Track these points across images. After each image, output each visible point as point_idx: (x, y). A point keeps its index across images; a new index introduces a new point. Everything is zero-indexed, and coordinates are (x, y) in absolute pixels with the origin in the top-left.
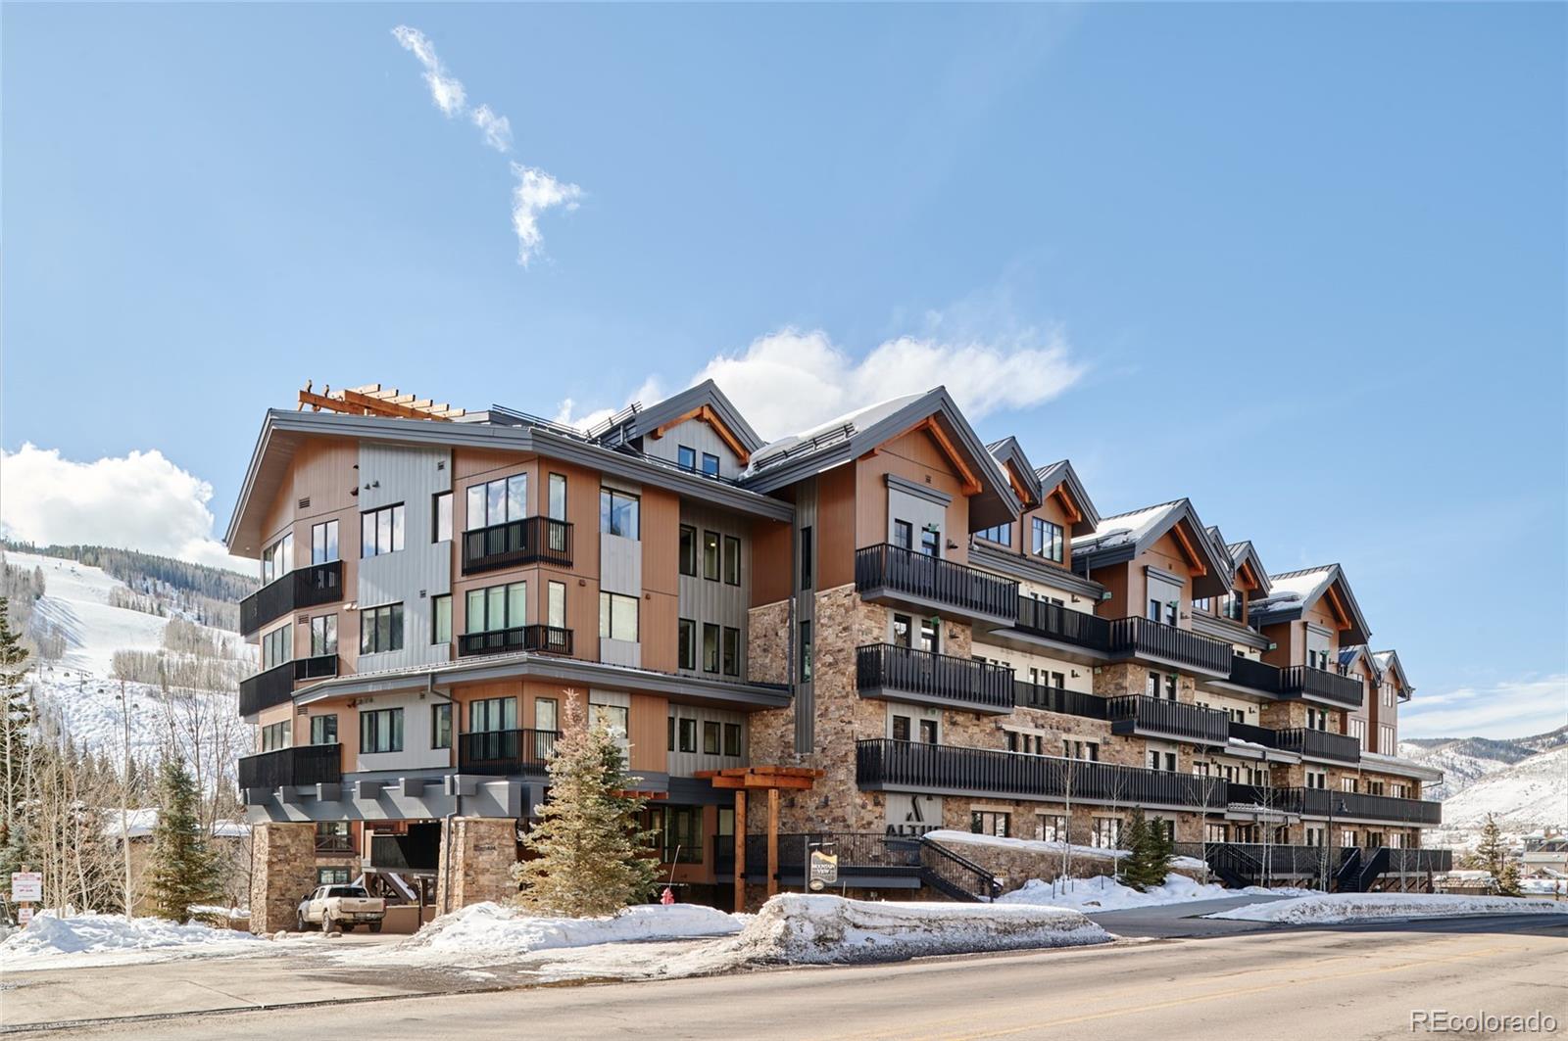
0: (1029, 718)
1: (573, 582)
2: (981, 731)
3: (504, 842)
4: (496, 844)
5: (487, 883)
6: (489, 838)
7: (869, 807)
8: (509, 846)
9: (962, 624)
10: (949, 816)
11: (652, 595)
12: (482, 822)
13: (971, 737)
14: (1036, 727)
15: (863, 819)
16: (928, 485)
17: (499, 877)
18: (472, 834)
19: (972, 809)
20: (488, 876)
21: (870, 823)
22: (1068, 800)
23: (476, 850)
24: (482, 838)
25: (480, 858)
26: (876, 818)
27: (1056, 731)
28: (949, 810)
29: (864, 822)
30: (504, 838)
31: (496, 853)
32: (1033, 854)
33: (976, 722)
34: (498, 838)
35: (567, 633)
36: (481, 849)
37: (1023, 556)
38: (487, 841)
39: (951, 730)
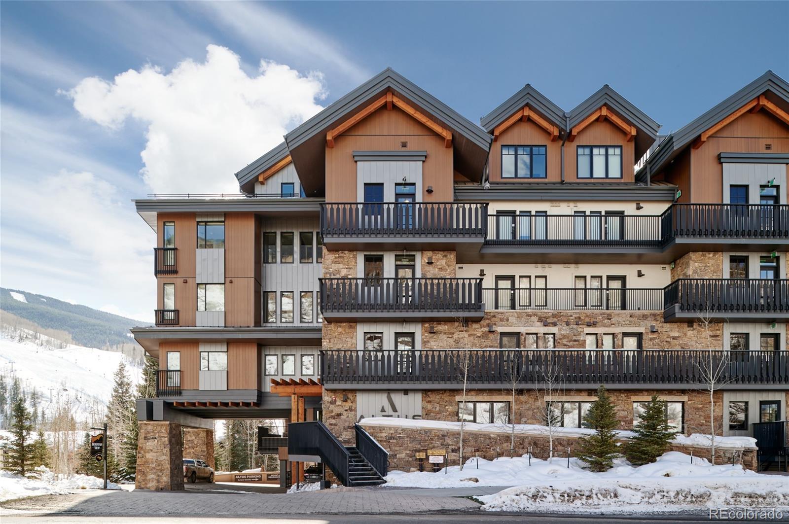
0: (535, 319)
1: (179, 282)
2: (470, 335)
3: (162, 435)
4: (157, 435)
5: (151, 457)
6: (153, 432)
7: (338, 403)
8: (164, 437)
9: (444, 251)
10: (429, 406)
11: (233, 279)
12: (149, 424)
13: (457, 342)
14: (545, 325)
15: (332, 411)
16: (404, 149)
17: (158, 454)
18: (143, 431)
19: (457, 400)
20: (151, 453)
21: (339, 415)
22: (550, 386)
23: (145, 439)
24: (149, 433)
25: (147, 444)
26: (346, 410)
27: (575, 327)
28: (429, 402)
29: (333, 414)
30: (161, 433)
31: (156, 441)
32: (492, 436)
33: (465, 329)
34: (158, 432)
35: (176, 312)
36: (149, 439)
37: (562, 182)
38: (152, 434)
39: (432, 337)
